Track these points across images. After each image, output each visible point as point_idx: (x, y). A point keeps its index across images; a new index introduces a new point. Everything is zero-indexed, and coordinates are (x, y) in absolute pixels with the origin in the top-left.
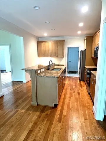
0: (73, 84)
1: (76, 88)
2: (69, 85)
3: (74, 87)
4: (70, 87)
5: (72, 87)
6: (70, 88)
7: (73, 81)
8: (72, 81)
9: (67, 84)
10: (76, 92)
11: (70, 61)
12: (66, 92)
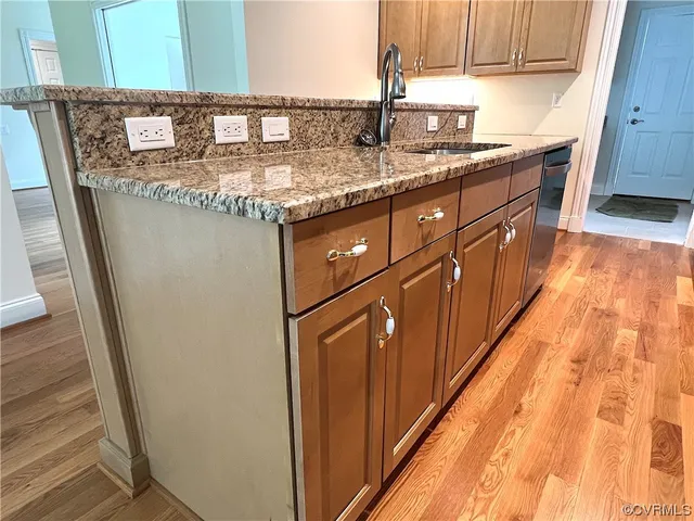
0: (620, 305)
1: (644, 353)
2: (579, 311)
3: (626, 335)
4: (578, 333)
5: (607, 338)
6: (573, 340)
7: (625, 275)
8: (613, 275)
9: (563, 298)
10: (642, 407)
11: (637, 116)
12: (521, 379)
